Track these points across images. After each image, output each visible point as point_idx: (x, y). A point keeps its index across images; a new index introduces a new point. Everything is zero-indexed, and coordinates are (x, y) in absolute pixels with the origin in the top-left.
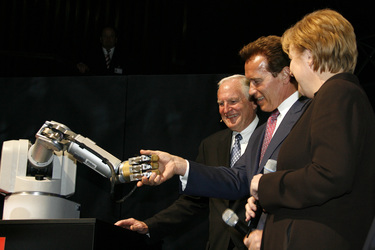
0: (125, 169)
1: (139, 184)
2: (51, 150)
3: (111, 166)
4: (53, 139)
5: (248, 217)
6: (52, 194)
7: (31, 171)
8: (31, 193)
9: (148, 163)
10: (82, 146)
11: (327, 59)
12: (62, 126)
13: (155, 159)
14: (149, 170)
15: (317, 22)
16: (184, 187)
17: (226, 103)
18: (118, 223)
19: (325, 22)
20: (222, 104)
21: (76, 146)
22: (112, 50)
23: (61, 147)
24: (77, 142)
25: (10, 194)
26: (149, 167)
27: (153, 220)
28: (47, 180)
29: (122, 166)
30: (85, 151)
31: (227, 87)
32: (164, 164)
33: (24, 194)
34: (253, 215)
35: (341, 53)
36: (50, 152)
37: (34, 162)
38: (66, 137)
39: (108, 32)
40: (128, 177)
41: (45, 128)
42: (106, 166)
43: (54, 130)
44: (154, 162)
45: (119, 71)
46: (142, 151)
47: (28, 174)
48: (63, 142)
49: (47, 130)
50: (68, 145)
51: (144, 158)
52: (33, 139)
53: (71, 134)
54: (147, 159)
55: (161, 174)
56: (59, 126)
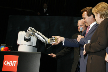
0: (49, 41)
1: (52, 45)
4: (31, 32)
7: (25, 39)
9: (54, 39)
10: (38, 34)
11: (103, 16)
12: (33, 29)
13: (56, 38)
14: (55, 41)
15: (100, 6)
17: (80, 26)
18: (49, 55)
21: (36, 34)
22: (46, 9)
23: (33, 34)
25: (20, 45)
26: (54, 40)
27: (57, 54)
28: (29, 42)
29: (48, 40)
34: (85, 54)
35: (107, 14)
36: (30, 35)
37: (26, 37)
38: (34, 31)
39: (45, 4)
40: (49, 43)
44: (56, 39)
45: (48, 15)
48: (33, 33)
49: (30, 30)
51: (53, 38)
52: (26, 32)
53: (36, 31)
54: (54, 38)
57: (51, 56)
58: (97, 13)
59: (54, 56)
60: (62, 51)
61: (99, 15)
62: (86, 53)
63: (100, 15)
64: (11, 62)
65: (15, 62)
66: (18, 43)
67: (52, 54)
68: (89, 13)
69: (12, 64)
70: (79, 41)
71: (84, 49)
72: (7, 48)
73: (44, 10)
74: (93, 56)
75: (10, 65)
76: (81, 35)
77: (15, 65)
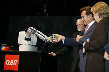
1: (52, 43)
2: (31, 34)
3: (45, 38)
4: (31, 31)
5: (83, 53)
6: (31, 45)
7: (26, 39)
8: (25, 44)
10: (38, 33)
11: (102, 15)
13: (56, 36)
14: (55, 39)
15: (99, 6)
16: (63, 43)
19: (101, 6)
20: (77, 26)
21: (37, 33)
22: (46, 9)
23: (33, 33)
24: (37, 32)
25: (21, 45)
27: (57, 53)
28: (29, 41)
29: (48, 38)
30: (39, 34)
31: (79, 22)
32: (58, 37)
33: (24, 45)
34: (84, 52)
35: (105, 13)
36: (30, 35)
37: (26, 37)
38: (34, 31)
39: (45, 5)
40: (50, 41)
41: (29, 29)
42: (44, 38)
43: (32, 29)
45: (47, 15)
46: (53, 34)
47: (25, 40)
49: (30, 29)
50: (35, 33)
51: (53, 36)
52: (26, 31)
53: (36, 30)
55: (58, 40)
56: (33, 28)
57: (51, 55)
58: (96, 13)
59: (54, 54)
60: (62, 50)
61: (97, 14)
62: (86, 51)
63: (99, 14)
64: (12, 61)
65: (16, 61)
66: (19, 42)
67: (52, 53)
68: (88, 12)
69: (13, 63)
70: (78, 41)
71: (84, 47)
72: (7, 47)
73: (44, 10)
74: (93, 54)
75: (11, 64)
76: (80, 35)
77: (16, 64)
